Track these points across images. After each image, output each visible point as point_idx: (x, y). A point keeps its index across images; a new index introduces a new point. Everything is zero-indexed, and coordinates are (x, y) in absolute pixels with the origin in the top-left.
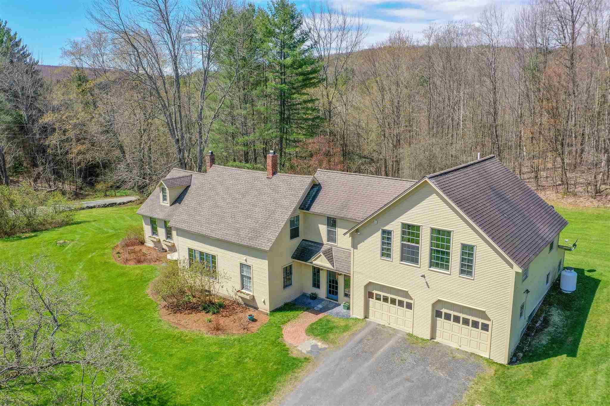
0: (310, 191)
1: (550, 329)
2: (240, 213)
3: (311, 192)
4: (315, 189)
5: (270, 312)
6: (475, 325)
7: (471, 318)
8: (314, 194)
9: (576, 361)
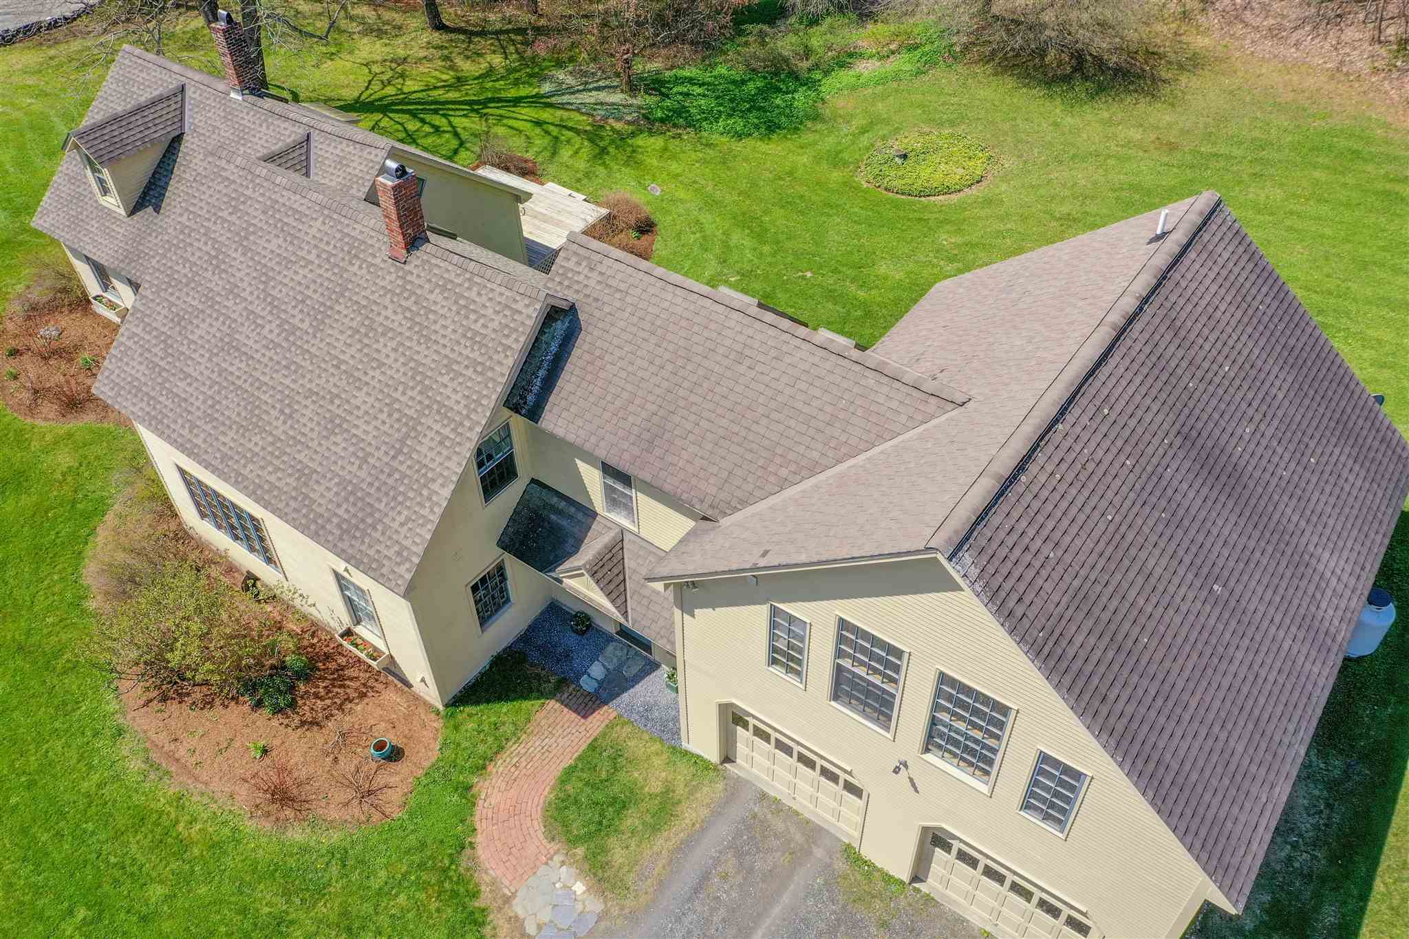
0: (541, 332)
2: (308, 402)
3: (544, 338)
4: (560, 327)
5: (446, 706)
6: (1049, 909)
7: (1039, 893)
8: (554, 348)
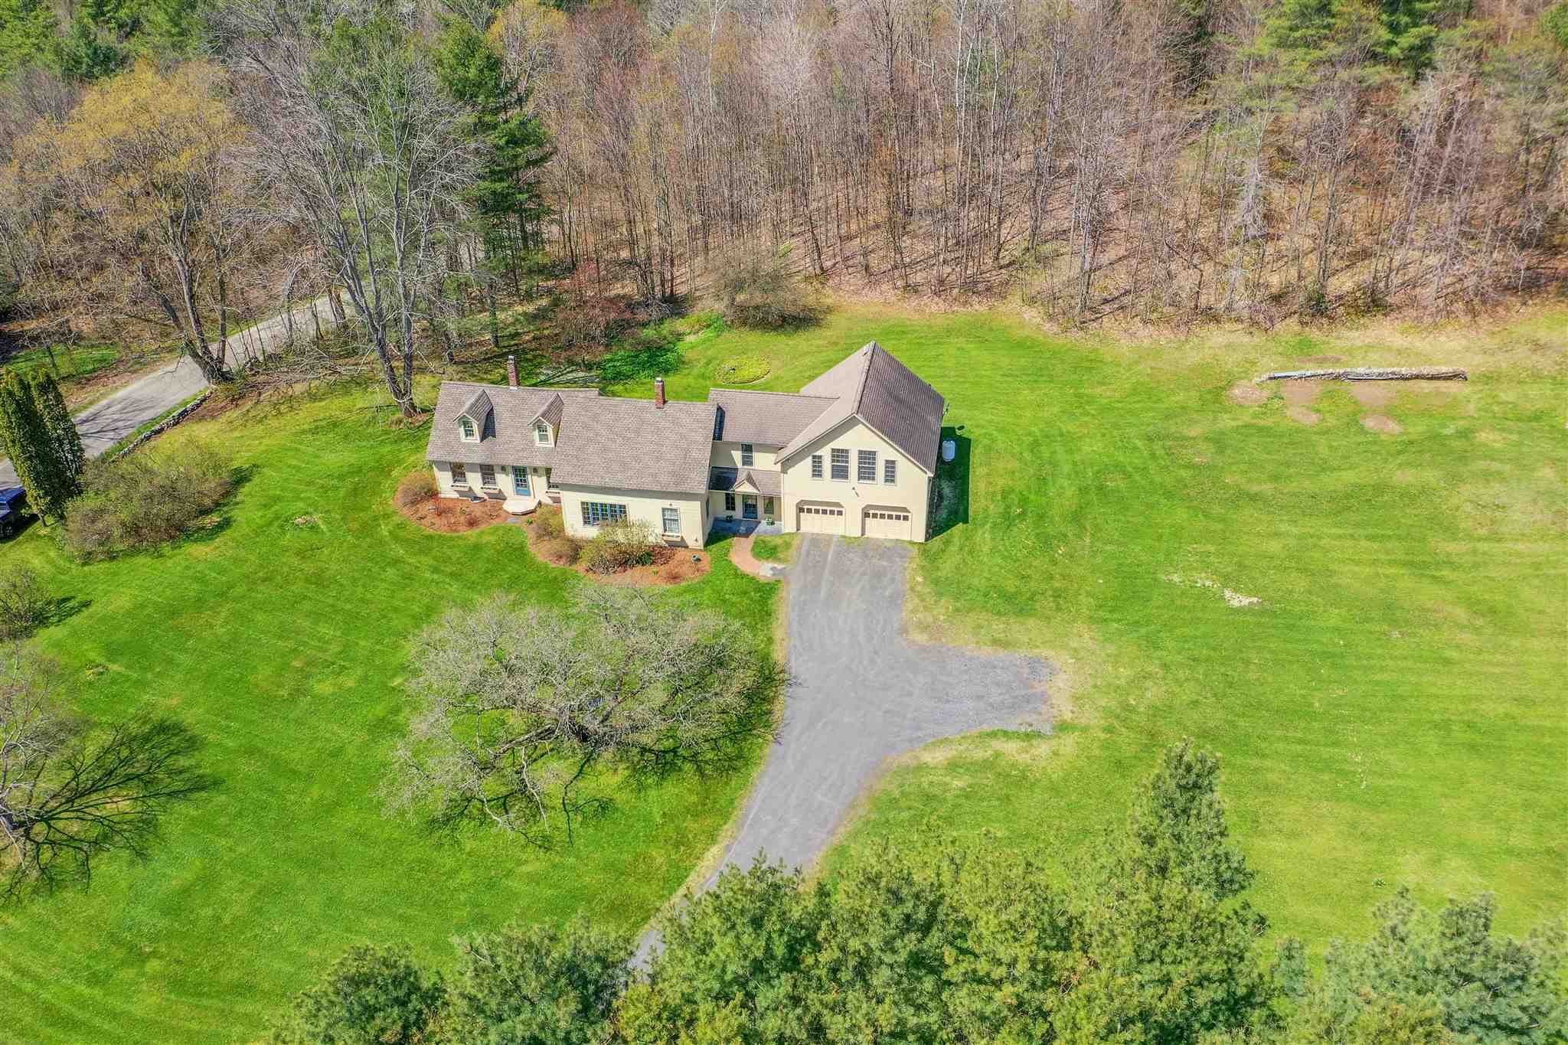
0: (717, 417)
1: (945, 503)
5: (703, 547)
6: (898, 518)
7: (894, 514)
8: (720, 420)
9: (970, 526)
